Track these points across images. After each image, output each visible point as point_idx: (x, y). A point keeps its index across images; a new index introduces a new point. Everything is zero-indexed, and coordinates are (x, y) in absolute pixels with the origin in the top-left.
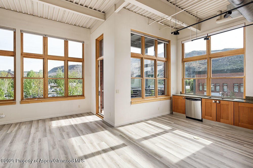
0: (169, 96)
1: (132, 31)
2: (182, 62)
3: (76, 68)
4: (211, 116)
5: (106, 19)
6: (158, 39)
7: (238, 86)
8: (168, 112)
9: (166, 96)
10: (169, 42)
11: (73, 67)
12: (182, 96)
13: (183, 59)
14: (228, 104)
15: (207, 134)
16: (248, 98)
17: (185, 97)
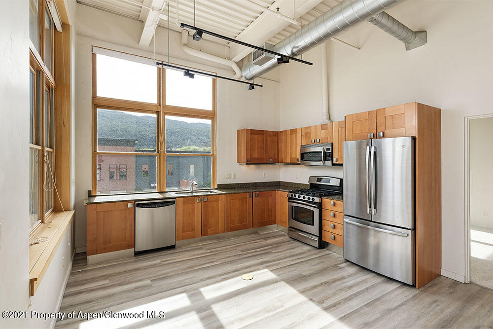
2: (92, 107)
4: (192, 230)
9: (55, 211)
10: (64, 27)
12: (124, 201)
13: (94, 97)
14: (218, 201)
15: (231, 262)
16: (221, 187)
17: (136, 203)
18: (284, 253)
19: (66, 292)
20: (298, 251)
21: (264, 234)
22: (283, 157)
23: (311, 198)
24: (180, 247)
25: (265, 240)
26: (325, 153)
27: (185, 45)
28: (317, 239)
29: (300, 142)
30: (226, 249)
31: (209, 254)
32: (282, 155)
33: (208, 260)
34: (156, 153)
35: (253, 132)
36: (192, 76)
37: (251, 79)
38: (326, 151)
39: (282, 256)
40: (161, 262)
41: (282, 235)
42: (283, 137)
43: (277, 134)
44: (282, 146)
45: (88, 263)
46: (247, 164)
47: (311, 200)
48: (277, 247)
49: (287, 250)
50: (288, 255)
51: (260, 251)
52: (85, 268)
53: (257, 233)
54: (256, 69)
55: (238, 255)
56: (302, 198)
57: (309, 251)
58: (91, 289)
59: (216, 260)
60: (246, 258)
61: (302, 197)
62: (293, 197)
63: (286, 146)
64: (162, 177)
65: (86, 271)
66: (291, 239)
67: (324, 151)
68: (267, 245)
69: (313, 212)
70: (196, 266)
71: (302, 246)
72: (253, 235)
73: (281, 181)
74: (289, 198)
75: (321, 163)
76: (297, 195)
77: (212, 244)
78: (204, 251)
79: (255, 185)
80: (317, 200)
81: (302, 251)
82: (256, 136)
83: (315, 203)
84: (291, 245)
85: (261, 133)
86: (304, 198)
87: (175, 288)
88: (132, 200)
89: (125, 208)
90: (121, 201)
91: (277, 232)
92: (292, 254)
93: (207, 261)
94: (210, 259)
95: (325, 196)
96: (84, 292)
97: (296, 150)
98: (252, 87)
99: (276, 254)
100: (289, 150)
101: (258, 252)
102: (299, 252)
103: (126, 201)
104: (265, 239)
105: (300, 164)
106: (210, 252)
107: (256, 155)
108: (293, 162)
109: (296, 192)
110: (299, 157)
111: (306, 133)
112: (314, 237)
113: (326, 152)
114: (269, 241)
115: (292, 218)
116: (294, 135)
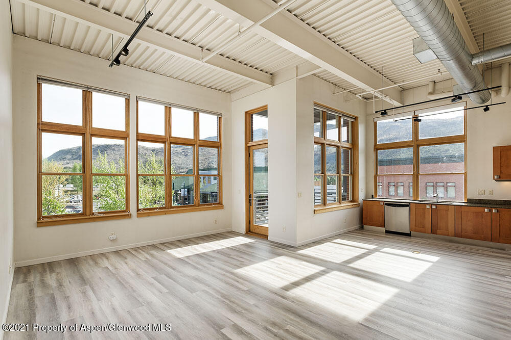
0: (355, 202)
1: (315, 104)
2: (374, 150)
3: (112, 152)
4: (423, 227)
5: (276, 83)
6: (343, 115)
7: (433, 186)
8: (357, 226)
9: (352, 201)
10: (356, 118)
11: (104, 149)
13: (375, 144)
14: (448, 209)
16: (471, 201)
17: (385, 203)
24: (415, 237)
35: (504, 149)
45: (364, 228)
53: (501, 249)
64: (415, 190)
88: (382, 201)
89: (379, 204)
90: (377, 201)
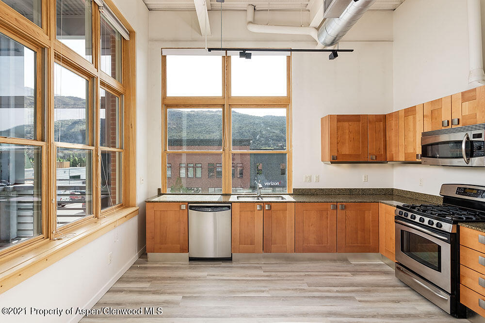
0: (133, 207)
2: (162, 107)
4: (251, 244)
9: (122, 206)
10: (131, 34)
12: (177, 202)
13: (164, 97)
14: (286, 210)
15: (285, 298)
16: (297, 192)
17: (189, 205)
18: (376, 305)
19: (115, 286)
20: (404, 308)
21: (356, 265)
22: (394, 152)
23: (435, 222)
24: (238, 261)
25: (353, 275)
26: (469, 143)
27: (250, 22)
28: (447, 297)
29: (420, 126)
30: (290, 276)
31: (263, 278)
32: (392, 150)
33: (258, 287)
34: (222, 151)
35: (341, 119)
36: (248, 56)
37: (332, 44)
38: (471, 139)
39: (369, 310)
40: (208, 275)
41: (386, 273)
42: (393, 123)
43: (383, 119)
44: (391, 135)
45: (148, 259)
46: (332, 163)
47: (434, 226)
48: (369, 291)
49: (384, 301)
50: (382, 311)
51: (337, 291)
52: (145, 264)
53: (345, 260)
54: (335, 26)
55: (301, 289)
56: (417, 220)
57: (429, 315)
58: (131, 289)
59: (267, 289)
60: (309, 297)
61: (418, 217)
62: (403, 216)
63: (397, 135)
64: (227, 178)
65: (146, 268)
66: (399, 284)
67: (468, 138)
68: (352, 285)
69: (439, 247)
70: (239, 292)
71: (417, 300)
72: (339, 264)
73: (394, 188)
74: (397, 218)
75: (462, 162)
76: (410, 214)
77: (276, 265)
78: (262, 273)
79: (350, 192)
80: (447, 227)
81: (412, 312)
82: (346, 124)
83: (444, 233)
84: (396, 294)
85: (356, 118)
86: (422, 220)
87: (197, 317)
88: (185, 202)
89: (179, 209)
90: (175, 202)
91: (381, 265)
92: (391, 312)
93: (255, 289)
94: (261, 287)
95: (468, 221)
96: (124, 291)
97: (415, 140)
98: (335, 54)
99: (361, 305)
100: (402, 141)
101: (333, 292)
102: (406, 311)
103: (179, 202)
104: (355, 272)
105: (420, 163)
106: (267, 276)
107: (346, 150)
108: (410, 160)
109: (412, 209)
110: (419, 151)
111: (432, 112)
112: (442, 292)
113: (472, 142)
114: (359, 279)
115: (402, 250)
116: (411, 118)
